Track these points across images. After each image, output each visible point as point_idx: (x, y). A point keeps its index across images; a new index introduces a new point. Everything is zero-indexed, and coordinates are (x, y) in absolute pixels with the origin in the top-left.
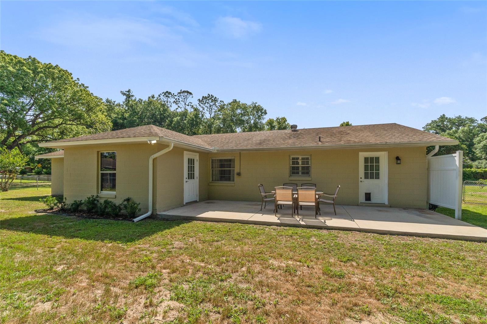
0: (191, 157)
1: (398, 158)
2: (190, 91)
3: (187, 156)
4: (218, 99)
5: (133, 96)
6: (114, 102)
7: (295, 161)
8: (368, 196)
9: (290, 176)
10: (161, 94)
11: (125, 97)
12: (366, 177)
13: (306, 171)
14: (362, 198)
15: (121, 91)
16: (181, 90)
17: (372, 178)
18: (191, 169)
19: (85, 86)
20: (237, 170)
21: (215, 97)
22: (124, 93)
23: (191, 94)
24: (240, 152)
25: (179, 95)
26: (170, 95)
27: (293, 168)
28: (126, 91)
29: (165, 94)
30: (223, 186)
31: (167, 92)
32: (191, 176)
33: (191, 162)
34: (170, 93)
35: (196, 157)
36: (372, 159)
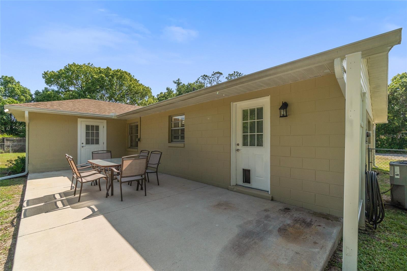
2: (221, 72)
4: (243, 74)
5: (181, 83)
6: (171, 89)
10: (199, 78)
11: (176, 85)
15: (173, 81)
16: (214, 72)
19: (137, 80)
21: (240, 73)
22: (175, 82)
23: (221, 74)
25: (213, 76)
26: (207, 78)
28: (177, 81)
29: (203, 77)
31: (204, 75)
34: (206, 76)
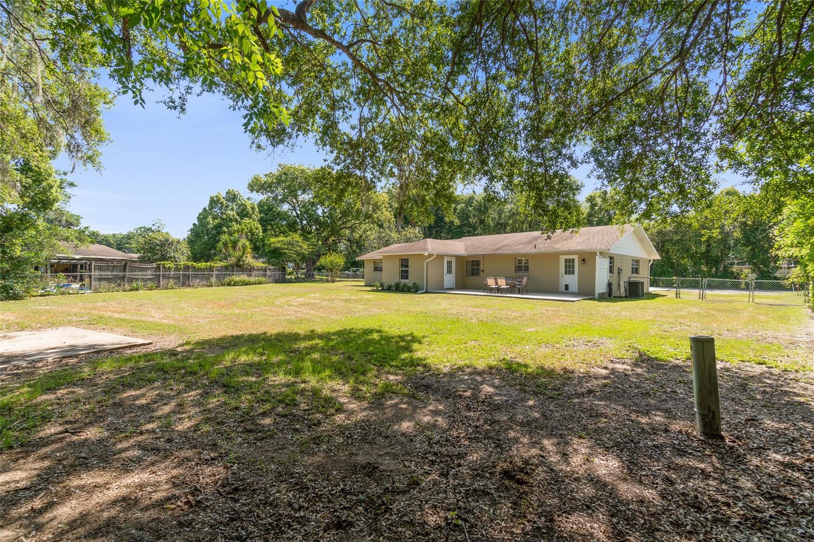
0: (450, 260)
1: (584, 260)
3: (446, 260)
7: (520, 261)
8: (567, 287)
9: (516, 272)
12: (566, 273)
13: (527, 268)
14: (563, 288)
17: (569, 274)
18: (449, 267)
20: (482, 268)
24: (484, 256)
27: (519, 267)
30: (474, 279)
32: (449, 272)
33: (449, 263)
35: (453, 260)
36: (570, 260)
